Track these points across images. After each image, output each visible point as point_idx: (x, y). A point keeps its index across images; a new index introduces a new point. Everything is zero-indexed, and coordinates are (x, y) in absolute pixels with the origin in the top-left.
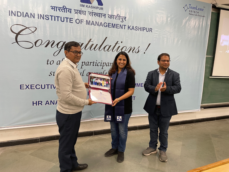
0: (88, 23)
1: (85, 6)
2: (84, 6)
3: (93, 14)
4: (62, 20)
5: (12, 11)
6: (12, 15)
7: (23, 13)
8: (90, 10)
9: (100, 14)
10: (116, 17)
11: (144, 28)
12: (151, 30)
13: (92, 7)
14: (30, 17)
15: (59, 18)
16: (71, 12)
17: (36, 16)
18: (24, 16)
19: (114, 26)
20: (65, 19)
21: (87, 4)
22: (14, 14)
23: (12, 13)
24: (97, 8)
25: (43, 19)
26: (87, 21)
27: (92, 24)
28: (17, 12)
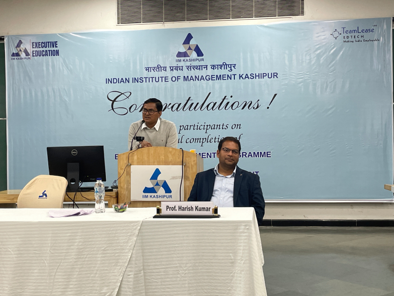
0: (186, 79)
1: (182, 60)
2: (180, 61)
3: (192, 69)
4: (157, 80)
5: (109, 79)
6: (108, 83)
7: (119, 79)
8: (188, 64)
9: (201, 67)
10: (222, 67)
13: (190, 60)
14: (125, 82)
15: (154, 79)
16: (166, 70)
17: (131, 80)
18: (120, 82)
19: (219, 78)
20: (160, 79)
21: (184, 58)
24: (196, 60)
25: (138, 82)
26: (184, 77)
27: (191, 79)
28: (114, 79)
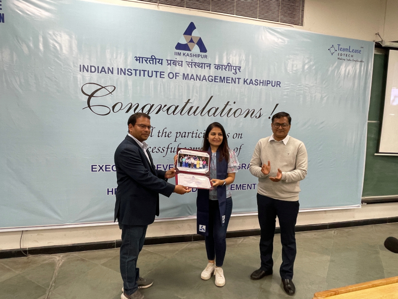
0: (185, 77)
1: (182, 54)
3: (193, 65)
4: (150, 75)
5: (84, 66)
6: (83, 71)
7: (98, 67)
8: (189, 59)
9: (203, 65)
10: (226, 68)
11: (267, 81)
12: (278, 84)
13: (191, 55)
14: (107, 73)
15: (146, 73)
16: (162, 63)
17: (115, 71)
18: (100, 71)
19: (222, 80)
20: (154, 73)
21: (184, 52)
22: (86, 69)
23: (83, 68)
24: (199, 56)
25: (125, 74)
26: (184, 74)
27: (191, 78)
28: (91, 66)
